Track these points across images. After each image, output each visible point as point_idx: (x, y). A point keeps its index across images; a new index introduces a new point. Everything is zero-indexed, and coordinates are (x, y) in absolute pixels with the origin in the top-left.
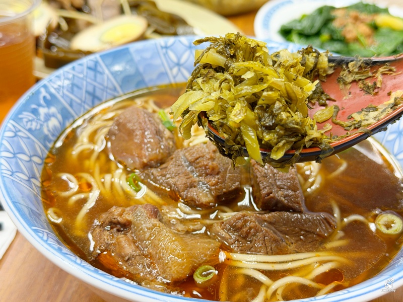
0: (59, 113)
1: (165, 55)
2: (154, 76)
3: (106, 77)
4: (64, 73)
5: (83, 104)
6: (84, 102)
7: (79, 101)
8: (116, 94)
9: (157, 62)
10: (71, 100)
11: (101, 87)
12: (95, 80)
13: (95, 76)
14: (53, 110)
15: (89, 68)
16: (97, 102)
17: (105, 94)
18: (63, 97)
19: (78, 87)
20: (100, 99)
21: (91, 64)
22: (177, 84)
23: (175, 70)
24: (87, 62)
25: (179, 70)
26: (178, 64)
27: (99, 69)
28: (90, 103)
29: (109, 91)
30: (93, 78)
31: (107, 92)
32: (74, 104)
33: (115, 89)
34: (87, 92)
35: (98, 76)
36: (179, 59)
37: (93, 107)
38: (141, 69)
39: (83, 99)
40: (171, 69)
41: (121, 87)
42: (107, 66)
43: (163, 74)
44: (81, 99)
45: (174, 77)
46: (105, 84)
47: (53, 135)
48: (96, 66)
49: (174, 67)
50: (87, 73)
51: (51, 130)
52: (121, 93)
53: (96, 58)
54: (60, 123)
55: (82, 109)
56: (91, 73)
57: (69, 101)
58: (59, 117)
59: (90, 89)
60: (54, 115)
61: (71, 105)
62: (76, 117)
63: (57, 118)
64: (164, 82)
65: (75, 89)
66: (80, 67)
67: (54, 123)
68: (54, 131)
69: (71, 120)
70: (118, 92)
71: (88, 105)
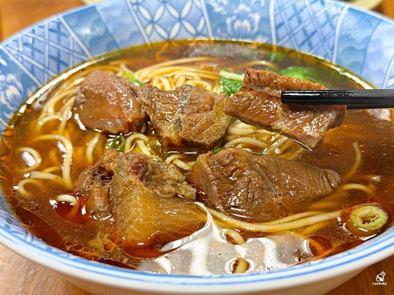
0: (18, 80)
1: (136, 12)
2: (126, 37)
3: (71, 40)
4: (22, 36)
5: (46, 70)
6: (48, 68)
7: (41, 67)
8: (85, 58)
9: (128, 20)
10: (33, 65)
11: (66, 51)
12: (59, 44)
13: (59, 40)
14: (11, 77)
15: (51, 30)
16: (63, 68)
17: (71, 58)
18: (22, 63)
19: (40, 52)
20: (66, 65)
21: (54, 26)
22: (152, 45)
23: (149, 28)
24: (48, 23)
25: (154, 28)
26: (152, 22)
27: (62, 30)
28: (55, 70)
29: (76, 55)
30: (56, 41)
31: (73, 56)
32: (36, 70)
33: (83, 53)
34: (50, 57)
35: (62, 38)
36: (152, 16)
37: (59, 74)
38: (111, 29)
39: (47, 65)
40: (145, 28)
41: (89, 50)
42: (71, 27)
43: (137, 34)
44: (44, 66)
45: (149, 37)
46: (71, 48)
47: (13, 105)
48: (59, 27)
49: (148, 25)
50: (49, 36)
51: (10, 99)
52: (90, 57)
53: (59, 19)
54: (20, 92)
55: (46, 76)
56: (54, 36)
57: (29, 66)
58: (19, 85)
59: (54, 53)
60: (12, 83)
61: (33, 72)
62: (40, 85)
63: (16, 86)
64: (137, 43)
65: (36, 54)
66: (41, 29)
67: (12, 91)
68: (13, 101)
69: (34, 88)
70: (87, 56)
71: (53, 71)
